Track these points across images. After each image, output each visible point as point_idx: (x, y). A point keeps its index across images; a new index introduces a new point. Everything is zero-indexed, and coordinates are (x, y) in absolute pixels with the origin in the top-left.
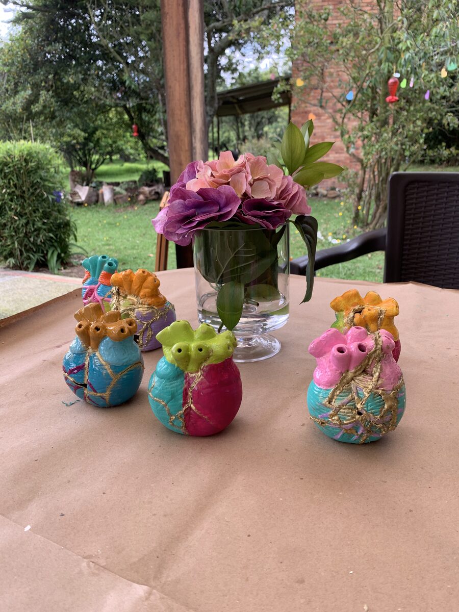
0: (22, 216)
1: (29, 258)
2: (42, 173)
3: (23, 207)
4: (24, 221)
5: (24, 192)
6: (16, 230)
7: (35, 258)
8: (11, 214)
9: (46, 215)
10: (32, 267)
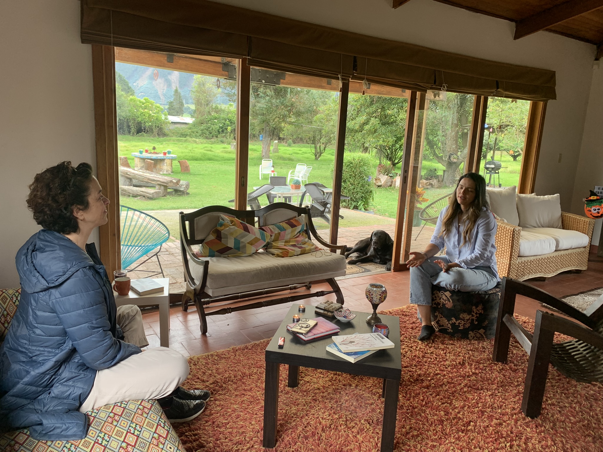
0: (352, 185)
1: (351, 204)
2: (365, 168)
3: (354, 181)
4: (353, 187)
5: (356, 175)
6: (349, 191)
7: (354, 204)
8: (349, 183)
9: (363, 186)
10: (352, 207)
